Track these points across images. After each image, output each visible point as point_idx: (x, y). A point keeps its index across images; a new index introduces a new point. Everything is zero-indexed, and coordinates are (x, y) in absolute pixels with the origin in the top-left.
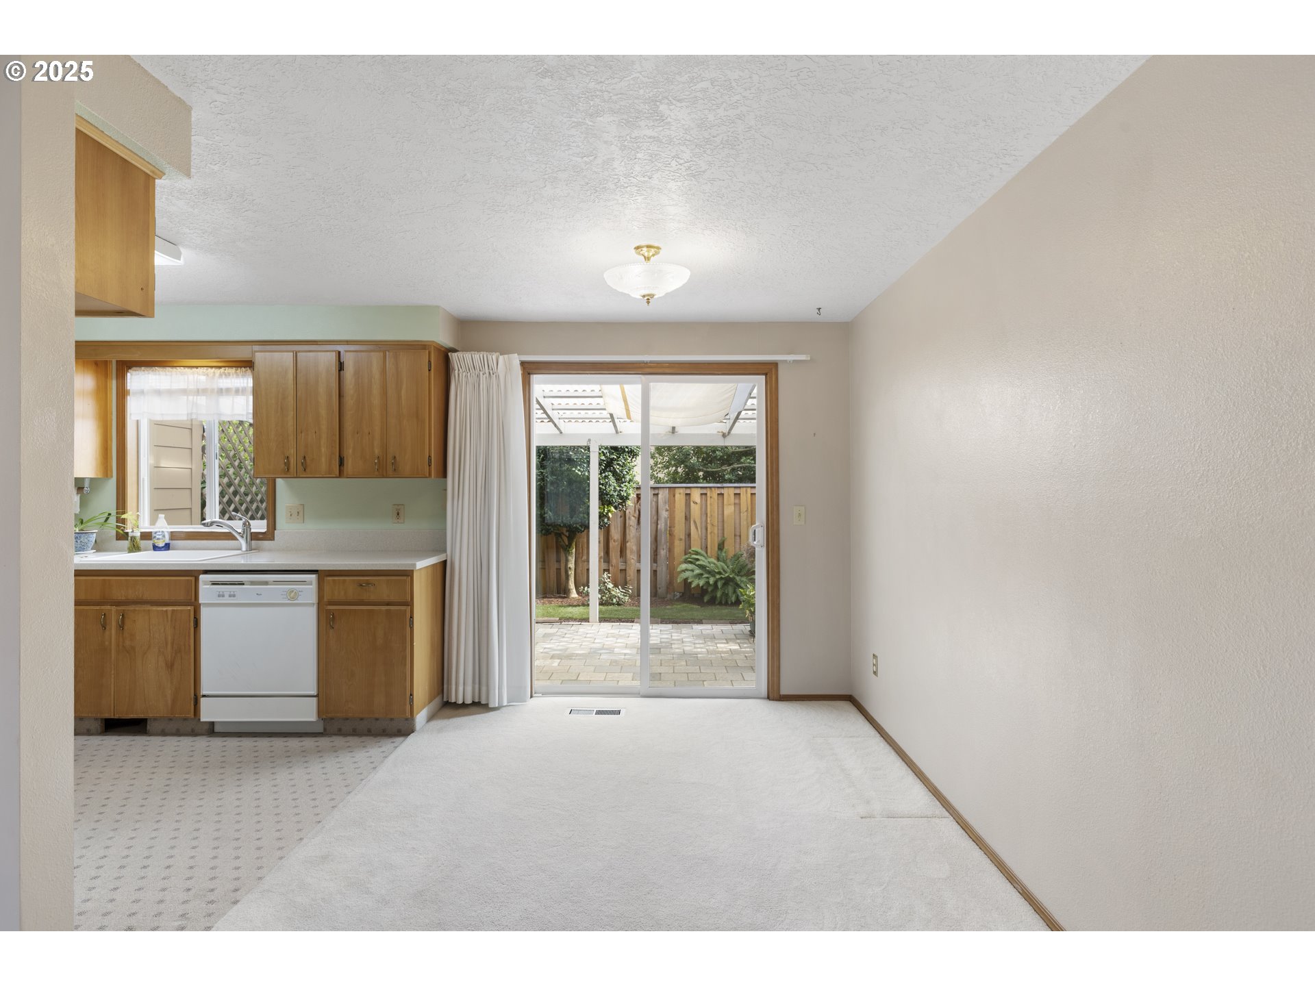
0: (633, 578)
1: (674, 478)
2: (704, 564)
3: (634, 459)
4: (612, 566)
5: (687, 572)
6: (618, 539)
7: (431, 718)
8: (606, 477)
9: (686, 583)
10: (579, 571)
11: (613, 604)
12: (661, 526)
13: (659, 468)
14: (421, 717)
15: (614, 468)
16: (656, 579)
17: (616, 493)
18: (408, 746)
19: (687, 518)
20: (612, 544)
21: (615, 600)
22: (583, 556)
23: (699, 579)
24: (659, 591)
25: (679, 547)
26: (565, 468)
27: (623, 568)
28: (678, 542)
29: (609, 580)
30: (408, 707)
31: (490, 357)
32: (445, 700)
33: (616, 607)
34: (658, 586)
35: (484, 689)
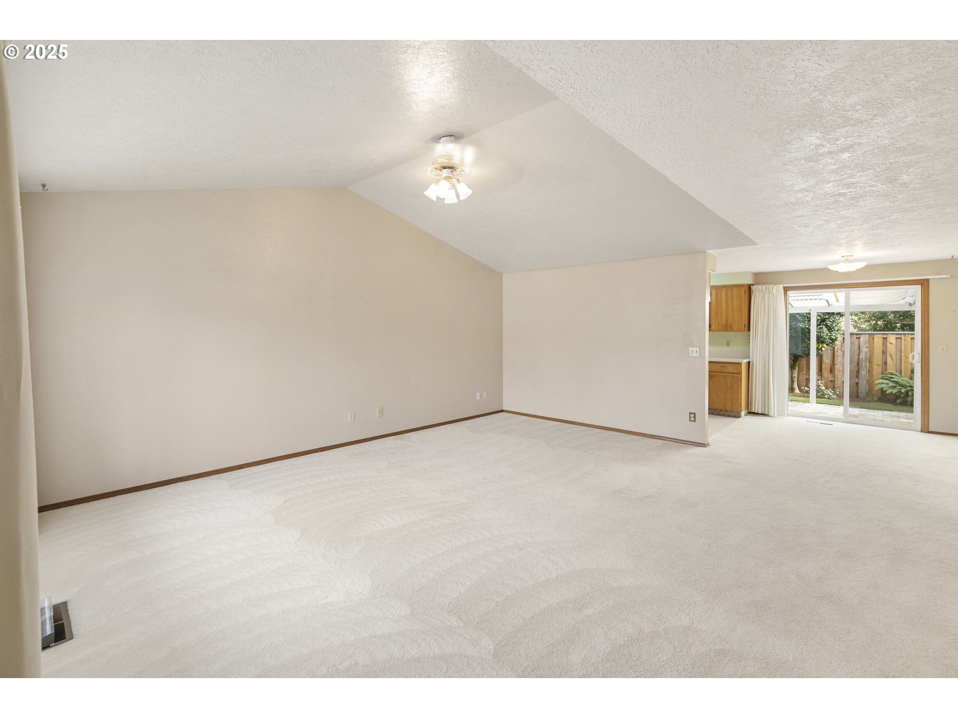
0: (839, 385)
1: (875, 328)
2: (897, 380)
3: (840, 318)
4: (824, 378)
5: (880, 383)
6: (828, 364)
7: (745, 415)
8: (821, 328)
9: (882, 391)
10: (800, 379)
11: (825, 398)
12: (862, 356)
13: (862, 322)
14: (743, 413)
15: (826, 323)
16: (858, 388)
17: (828, 337)
18: (737, 421)
19: (884, 352)
20: (824, 366)
21: (826, 396)
22: (803, 371)
23: (893, 389)
24: (860, 395)
25: (877, 370)
26: (793, 324)
27: (833, 379)
28: (877, 366)
29: (822, 385)
30: (740, 408)
31: (769, 287)
32: (749, 411)
33: (827, 400)
34: (859, 392)
35: (766, 409)
